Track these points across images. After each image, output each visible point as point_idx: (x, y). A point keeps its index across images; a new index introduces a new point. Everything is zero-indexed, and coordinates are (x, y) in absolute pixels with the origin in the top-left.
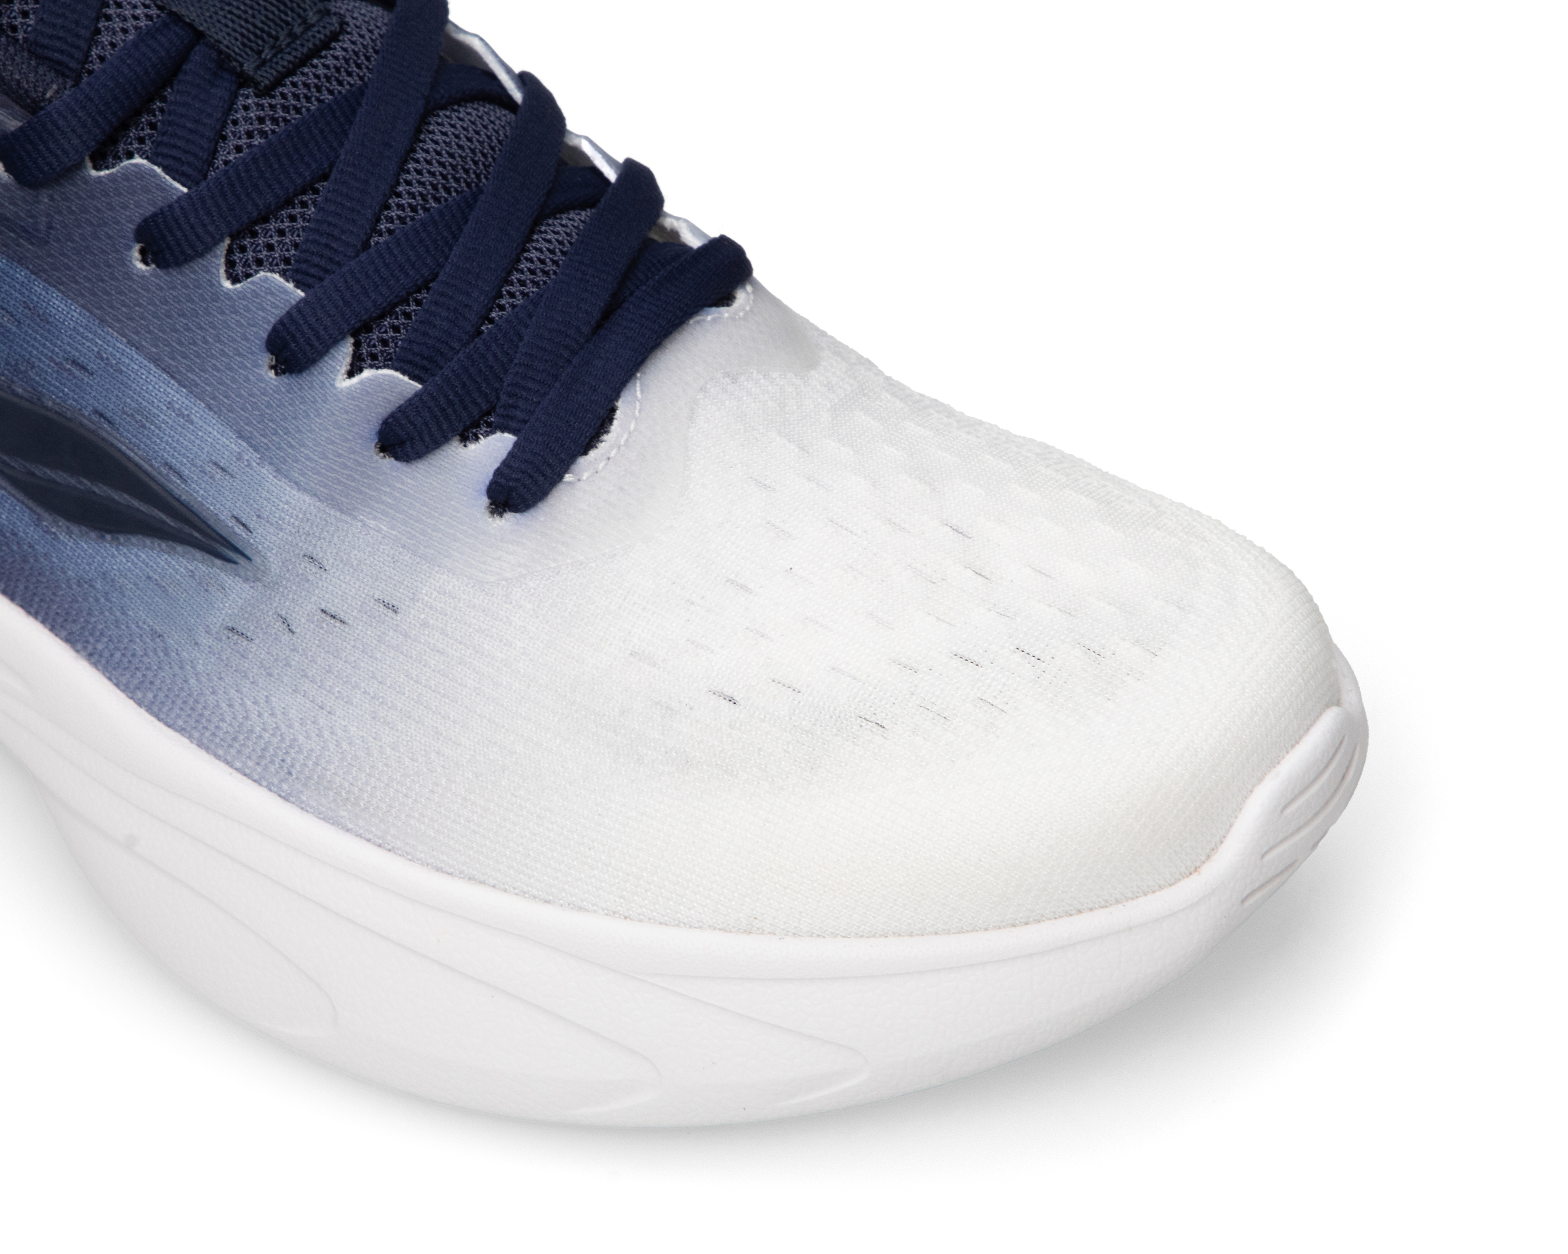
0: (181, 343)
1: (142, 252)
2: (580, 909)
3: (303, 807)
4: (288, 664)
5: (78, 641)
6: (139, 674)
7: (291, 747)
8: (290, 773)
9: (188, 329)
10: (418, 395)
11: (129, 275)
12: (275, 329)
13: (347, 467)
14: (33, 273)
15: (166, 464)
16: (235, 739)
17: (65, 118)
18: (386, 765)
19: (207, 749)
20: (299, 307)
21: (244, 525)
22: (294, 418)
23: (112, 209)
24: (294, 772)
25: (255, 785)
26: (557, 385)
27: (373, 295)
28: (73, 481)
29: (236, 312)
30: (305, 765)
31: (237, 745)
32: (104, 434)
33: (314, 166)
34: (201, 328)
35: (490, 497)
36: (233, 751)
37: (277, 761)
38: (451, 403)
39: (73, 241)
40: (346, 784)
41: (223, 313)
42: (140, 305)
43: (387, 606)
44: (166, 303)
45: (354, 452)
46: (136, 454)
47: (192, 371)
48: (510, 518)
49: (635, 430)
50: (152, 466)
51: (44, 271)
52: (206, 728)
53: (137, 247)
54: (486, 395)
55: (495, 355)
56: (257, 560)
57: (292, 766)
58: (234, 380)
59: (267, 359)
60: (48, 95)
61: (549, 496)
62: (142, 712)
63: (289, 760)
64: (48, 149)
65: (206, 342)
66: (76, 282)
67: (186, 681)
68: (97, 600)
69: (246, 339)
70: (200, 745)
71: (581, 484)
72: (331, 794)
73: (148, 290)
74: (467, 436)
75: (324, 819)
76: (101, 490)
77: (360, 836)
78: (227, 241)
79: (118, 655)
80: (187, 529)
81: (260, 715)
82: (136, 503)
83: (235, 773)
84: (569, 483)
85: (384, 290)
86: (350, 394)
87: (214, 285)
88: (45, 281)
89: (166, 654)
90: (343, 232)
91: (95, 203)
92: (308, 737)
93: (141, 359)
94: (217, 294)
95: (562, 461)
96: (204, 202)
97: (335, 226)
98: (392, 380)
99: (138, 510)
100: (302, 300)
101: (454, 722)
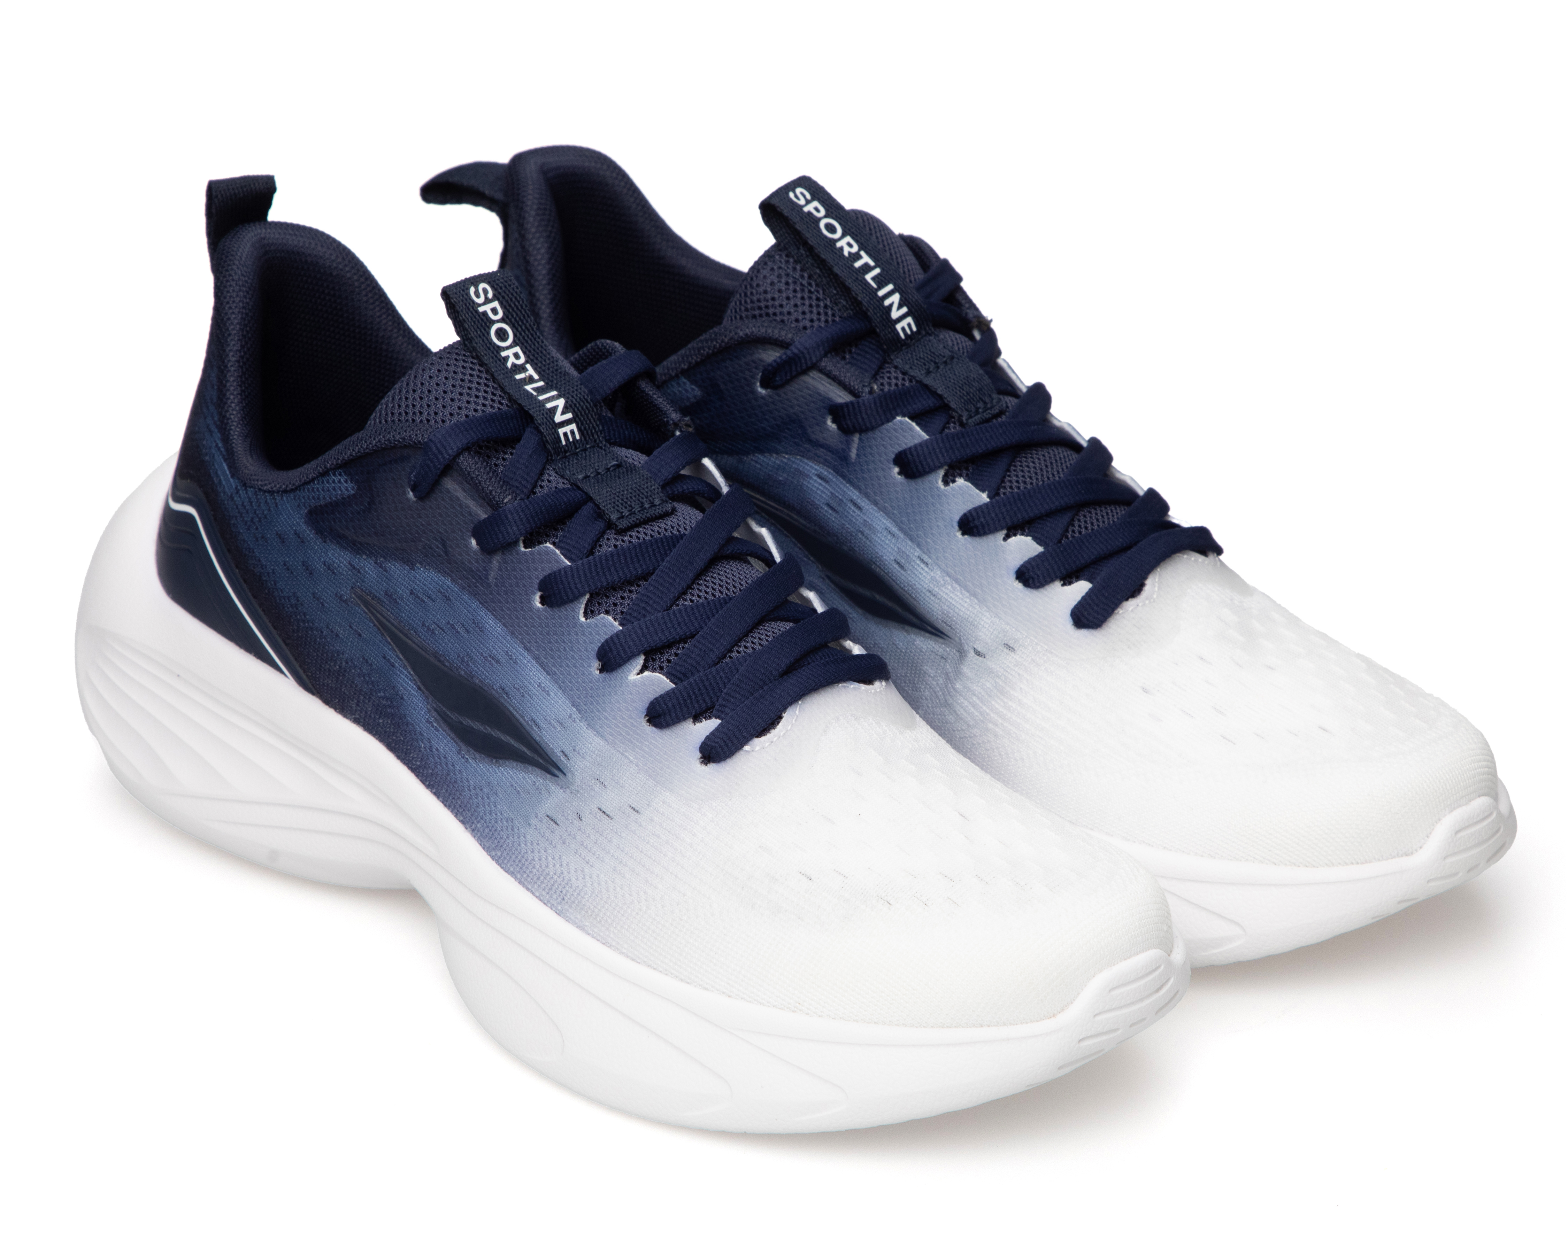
0: (551, 650)
1: (541, 597)
2: (705, 989)
3: (568, 920)
4: (575, 838)
5: (468, 822)
6: (496, 842)
7: (567, 884)
8: (563, 899)
9: (557, 642)
10: (673, 690)
11: (531, 608)
12: (603, 645)
13: (626, 726)
14: (481, 603)
15: (532, 719)
16: (539, 878)
17: (512, 514)
18: (616, 897)
19: (523, 885)
20: (617, 635)
21: (566, 755)
22: (603, 696)
23: (529, 570)
24: (566, 898)
25: (544, 906)
26: (752, 698)
27: (660, 635)
28: (482, 728)
29: (584, 635)
30: (573, 895)
31: (539, 882)
32: (503, 701)
33: (644, 567)
34: (564, 642)
35: (701, 752)
36: (536, 886)
37: (558, 892)
38: (689, 696)
39: (505, 587)
40: (592, 907)
41: (577, 634)
42: (534, 626)
43: (634, 809)
44: (548, 626)
45: (632, 718)
46: (517, 712)
47: (554, 666)
48: (712, 766)
49: (790, 729)
50: (524, 720)
51: (486, 602)
52: (525, 872)
53: (539, 594)
54: (711, 698)
55: (721, 677)
56: (569, 775)
57: (566, 895)
58: (576, 673)
59: (596, 664)
60: (505, 501)
61: (734, 757)
62: (494, 863)
63: (564, 892)
64: (499, 530)
65: (565, 650)
66: (502, 610)
67: (519, 845)
68: (482, 798)
69: (587, 650)
70: (520, 882)
71: (753, 753)
72: (583, 912)
73: (540, 618)
74: (697, 718)
75: (577, 927)
76: (496, 733)
77: (593, 937)
78: (587, 596)
79: (487, 830)
80: (536, 757)
81: (554, 865)
82: (512, 742)
83: (534, 898)
84: (747, 751)
85: (667, 633)
86: (635, 684)
87: (575, 618)
88: (487, 608)
89: (512, 830)
90: (655, 602)
91: (520, 566)
92: (577, 879)
93: (529, 657)
94: (576, 623)
95: (744, 737)
96: (578, 572)
97: (651, 598)
98: (659, 680)
99: (513, 745)
100: (620, 631)
101: (657, 876)
